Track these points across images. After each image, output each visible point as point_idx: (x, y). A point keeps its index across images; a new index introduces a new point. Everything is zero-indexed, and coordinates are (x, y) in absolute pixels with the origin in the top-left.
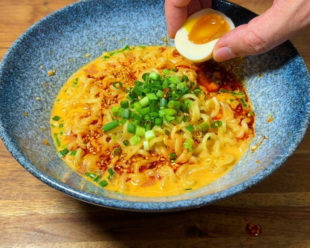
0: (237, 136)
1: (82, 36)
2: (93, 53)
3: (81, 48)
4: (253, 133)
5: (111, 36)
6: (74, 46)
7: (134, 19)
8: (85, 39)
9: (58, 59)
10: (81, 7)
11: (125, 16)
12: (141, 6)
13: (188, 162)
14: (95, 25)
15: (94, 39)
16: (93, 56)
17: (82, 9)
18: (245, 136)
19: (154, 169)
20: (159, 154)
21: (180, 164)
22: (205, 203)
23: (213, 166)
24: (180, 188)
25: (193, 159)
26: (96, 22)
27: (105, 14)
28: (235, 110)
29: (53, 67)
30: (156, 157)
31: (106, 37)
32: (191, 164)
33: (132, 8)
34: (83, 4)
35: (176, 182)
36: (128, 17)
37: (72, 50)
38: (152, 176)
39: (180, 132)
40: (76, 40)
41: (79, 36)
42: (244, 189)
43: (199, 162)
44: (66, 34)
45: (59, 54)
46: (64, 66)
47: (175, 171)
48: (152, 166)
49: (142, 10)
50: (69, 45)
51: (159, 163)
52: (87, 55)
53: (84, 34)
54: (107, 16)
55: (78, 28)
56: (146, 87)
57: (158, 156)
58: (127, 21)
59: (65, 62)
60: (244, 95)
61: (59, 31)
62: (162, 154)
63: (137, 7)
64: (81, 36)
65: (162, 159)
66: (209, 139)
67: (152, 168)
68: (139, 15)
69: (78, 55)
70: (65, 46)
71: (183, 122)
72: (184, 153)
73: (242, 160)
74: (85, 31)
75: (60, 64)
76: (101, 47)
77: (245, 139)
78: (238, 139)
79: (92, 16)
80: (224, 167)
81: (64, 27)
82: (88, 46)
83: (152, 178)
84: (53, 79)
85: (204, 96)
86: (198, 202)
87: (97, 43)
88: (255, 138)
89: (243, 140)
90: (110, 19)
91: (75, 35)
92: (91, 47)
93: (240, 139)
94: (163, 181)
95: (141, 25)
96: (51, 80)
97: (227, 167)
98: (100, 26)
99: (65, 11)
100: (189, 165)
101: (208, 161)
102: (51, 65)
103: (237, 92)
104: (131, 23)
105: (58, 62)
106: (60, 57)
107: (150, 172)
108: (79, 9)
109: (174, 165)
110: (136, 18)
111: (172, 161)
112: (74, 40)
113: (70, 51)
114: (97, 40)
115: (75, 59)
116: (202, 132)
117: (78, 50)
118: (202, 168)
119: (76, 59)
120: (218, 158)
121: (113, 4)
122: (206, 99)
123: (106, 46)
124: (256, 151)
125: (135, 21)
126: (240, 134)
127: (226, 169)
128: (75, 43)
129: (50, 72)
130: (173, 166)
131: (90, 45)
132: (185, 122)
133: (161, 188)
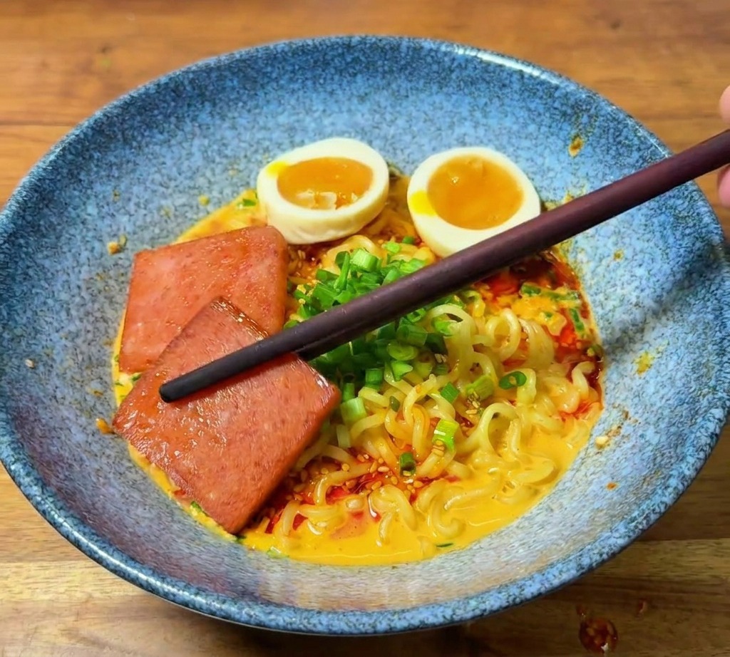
0: (561, 409)
1: (190, 154)
2: (215, 194)
3: (187, 182)
4: (599, 401)
5: (261, 151)
6: (170, 180)
7: (314, 108)
8: (198, 160)
9: (132, 212)
10: (186, 82)
11: (293, 102)
12: (332, 79)
13: (444, 475)
14: (220, 126)
15: (218, 159)
16: (215, 200)
17: (188, 88)
18: (582, 408)
19: (362, 494)
20: (375, 455)
21: (427, 481)
22: (485, 614)
23: (506, 486)
24: (426, 544)
25: (457, 469)
26: (223, 118)
27: (245, 98)
28: (557, 339)
29: (121, 233)
30: (367, 465)
31: (248, 154)
32: (453, 480)
33: (309, 83)
34: (191, 76)
35: (415, 528)
36: (302, 105)
37: (167, 188)
38: (359, 510)
39: (425, 401)
40: (175, 164)
41: (184, 152)
42: (579, 573)
43: (471, 476)
44: (151, 151)
45: (134, 200)
46: (146, 228)
47: (413, 499)
48: (359, 486)
49: (335, 86)
50: (157, 177)
51: (374, 480)
52: (202, 199)
53: (194, 150)
54: (251, 104)
55: (180, 133)
56: (345, 288)
57: (371, 459)
58: (298, 114)
59: (148, 219)
60: (578, 302)
61: (135, 144)
62: (381, 457)
63: (322, 81)
64: (188, 154)
65: (382, 469)
66: (496, 416)
67: (357, 493)
68: (329, 98)
69: (181, 200)
70: (150, 178)
71: (432, 376)
72: (435, 454)
73: (573, 470)
74: (197, 142)
75: (138, 223)
76: (235, 180)
77: (581, 416)
78: (564, 416)
79: (214, 105)
80: (530, 488)
81: (146, 134)
82: (203, 175)
83: (358, 515)
84: (120, 262)
85: (484, 305)
86: (468, 613)
87: (226, 170)
88: (604, 414)
89: (577, 418)
90: (257, 111)
91: (172, 152)
92: (212, 180)
93: (567, 414)
94: (384, 524)
95: (333, 124)
96: (116, 264)
97: (538, 488)
98: (233, 127)
99: (147, 94)
100: (448, 485)
101: (492, 474)
102: (115, 228)
103: (562, 291)
104: (308, 119)
105: (132, 218)
106: (138, 205)
107: (351, 503)
108: (181, 88)
109: (412, 484)
110: (321, 108)
111: (406, 473)
112: (169, 163)
113: (162, 189)
114: (225, 161)
115: (173, 208)
116: (478, 400)
117: (181, 188)
118: (478, 492)
119: (176, 210)
120: (515, 466)
121: (265, 74)
122: (487, 313)
123: (249, 177)
124: (607, 449)
125: (316, 115)
126: (570, 404)
127: (536, 492)
128: (174, 169)
129: (112, 244)
130: (409, 487)
131: (208, 174)
132: (437, 375)
133: (379, 544)
